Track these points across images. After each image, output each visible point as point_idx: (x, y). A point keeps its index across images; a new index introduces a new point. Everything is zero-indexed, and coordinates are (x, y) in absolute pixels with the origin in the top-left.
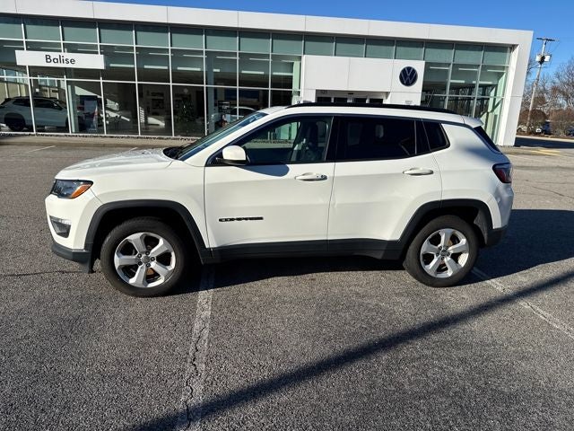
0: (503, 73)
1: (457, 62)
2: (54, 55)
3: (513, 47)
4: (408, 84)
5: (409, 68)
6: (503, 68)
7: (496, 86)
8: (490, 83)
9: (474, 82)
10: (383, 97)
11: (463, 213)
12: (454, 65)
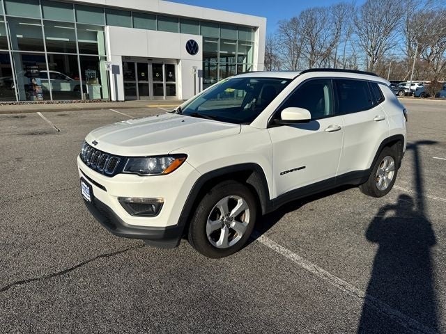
0: (250, 47)
1: (223, 37)
3: (255, 28)
4: (192, 53)
5: (192, 41)
6: (250, 43)
7: (247, 56)
8: (243, 54)
9: (234, 53)
10: (175, 63)
12: (221, 39)
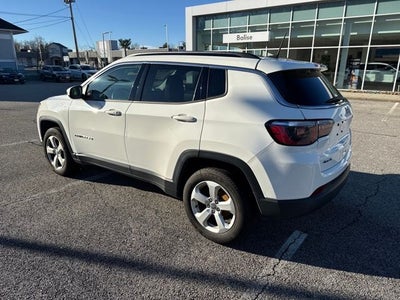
2: (242, 35)
11: (235, 174)
